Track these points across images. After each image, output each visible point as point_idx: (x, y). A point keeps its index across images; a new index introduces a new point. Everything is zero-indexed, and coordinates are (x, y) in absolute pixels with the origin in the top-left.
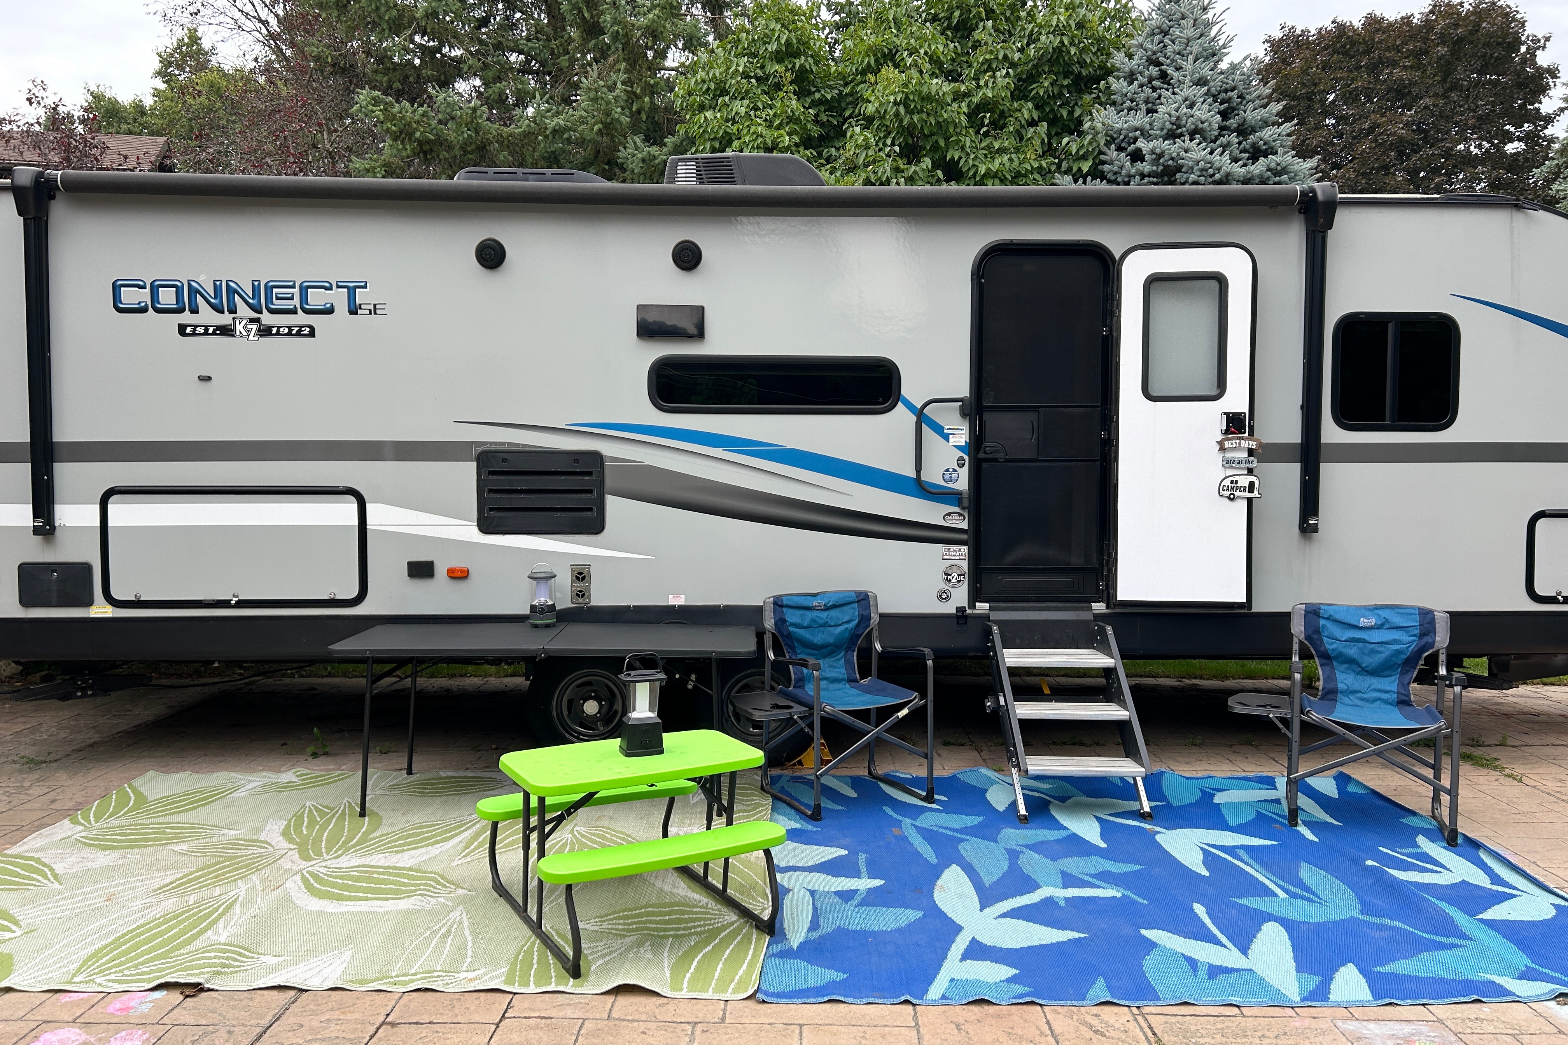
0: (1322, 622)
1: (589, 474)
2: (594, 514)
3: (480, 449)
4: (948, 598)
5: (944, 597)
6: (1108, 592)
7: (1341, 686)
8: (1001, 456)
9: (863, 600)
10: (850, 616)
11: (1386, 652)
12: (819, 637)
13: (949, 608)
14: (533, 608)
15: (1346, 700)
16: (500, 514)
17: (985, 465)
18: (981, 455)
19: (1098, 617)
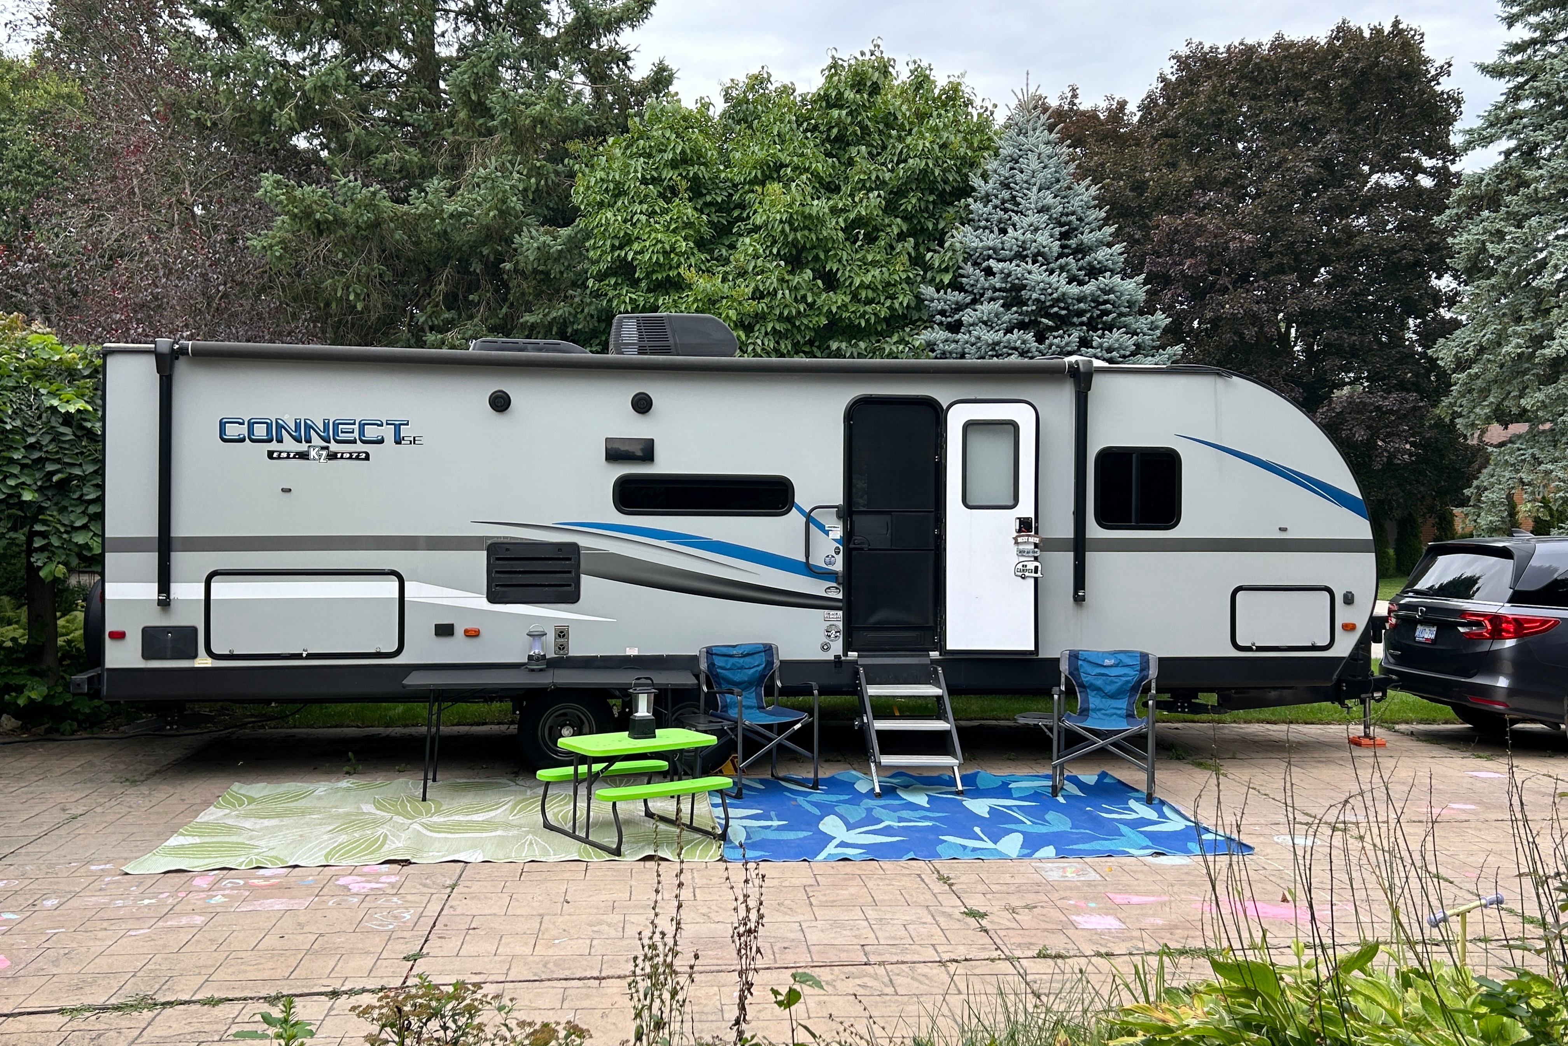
0: (1080, 662)
1: (569, 559)
2: (572, 588)
3: (489, 542)
4: (829, 649)
5: (825, 648)
6: (940, 645)
7: (1091, 706)
8: (865, 546)
9: (768, 650)
10: (759, 662)
11: (1120, 682)
12: (738, 677)
13: (830, 656)
14: (530, 658)
15: (1094, 715)
16: (504, 589)
17: (854, 553)
18: (852, 546)
19: (934, 662)
